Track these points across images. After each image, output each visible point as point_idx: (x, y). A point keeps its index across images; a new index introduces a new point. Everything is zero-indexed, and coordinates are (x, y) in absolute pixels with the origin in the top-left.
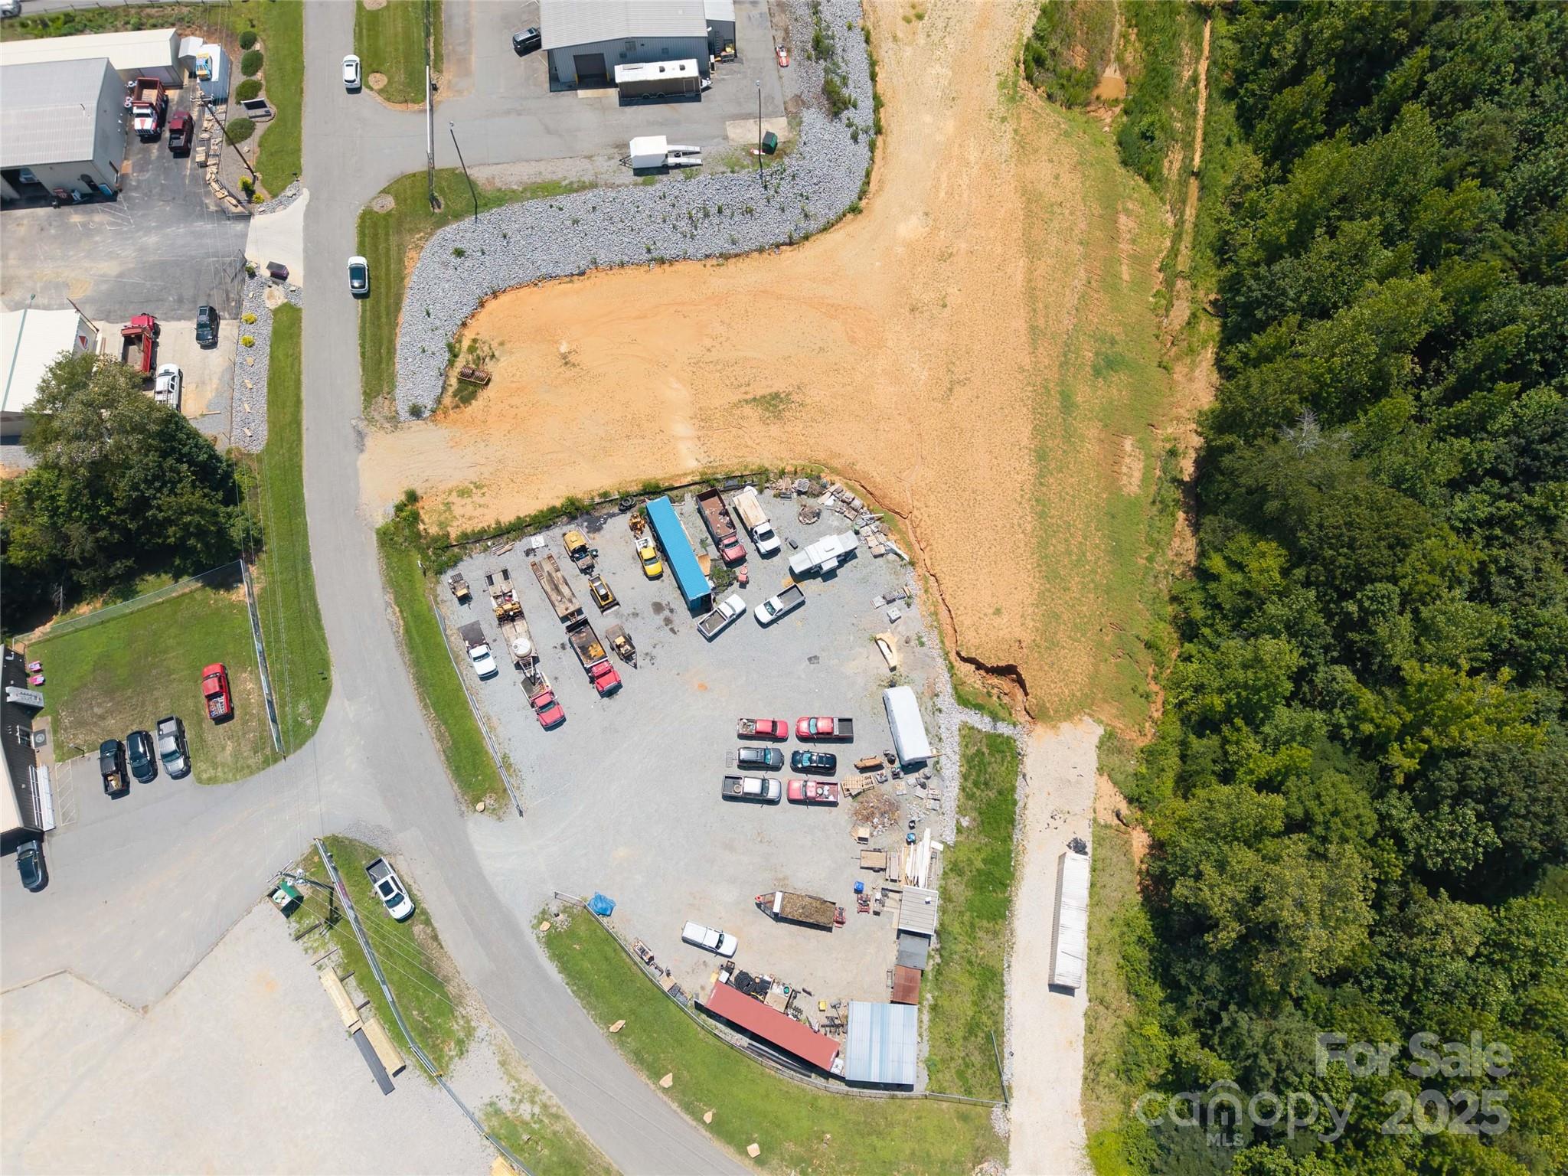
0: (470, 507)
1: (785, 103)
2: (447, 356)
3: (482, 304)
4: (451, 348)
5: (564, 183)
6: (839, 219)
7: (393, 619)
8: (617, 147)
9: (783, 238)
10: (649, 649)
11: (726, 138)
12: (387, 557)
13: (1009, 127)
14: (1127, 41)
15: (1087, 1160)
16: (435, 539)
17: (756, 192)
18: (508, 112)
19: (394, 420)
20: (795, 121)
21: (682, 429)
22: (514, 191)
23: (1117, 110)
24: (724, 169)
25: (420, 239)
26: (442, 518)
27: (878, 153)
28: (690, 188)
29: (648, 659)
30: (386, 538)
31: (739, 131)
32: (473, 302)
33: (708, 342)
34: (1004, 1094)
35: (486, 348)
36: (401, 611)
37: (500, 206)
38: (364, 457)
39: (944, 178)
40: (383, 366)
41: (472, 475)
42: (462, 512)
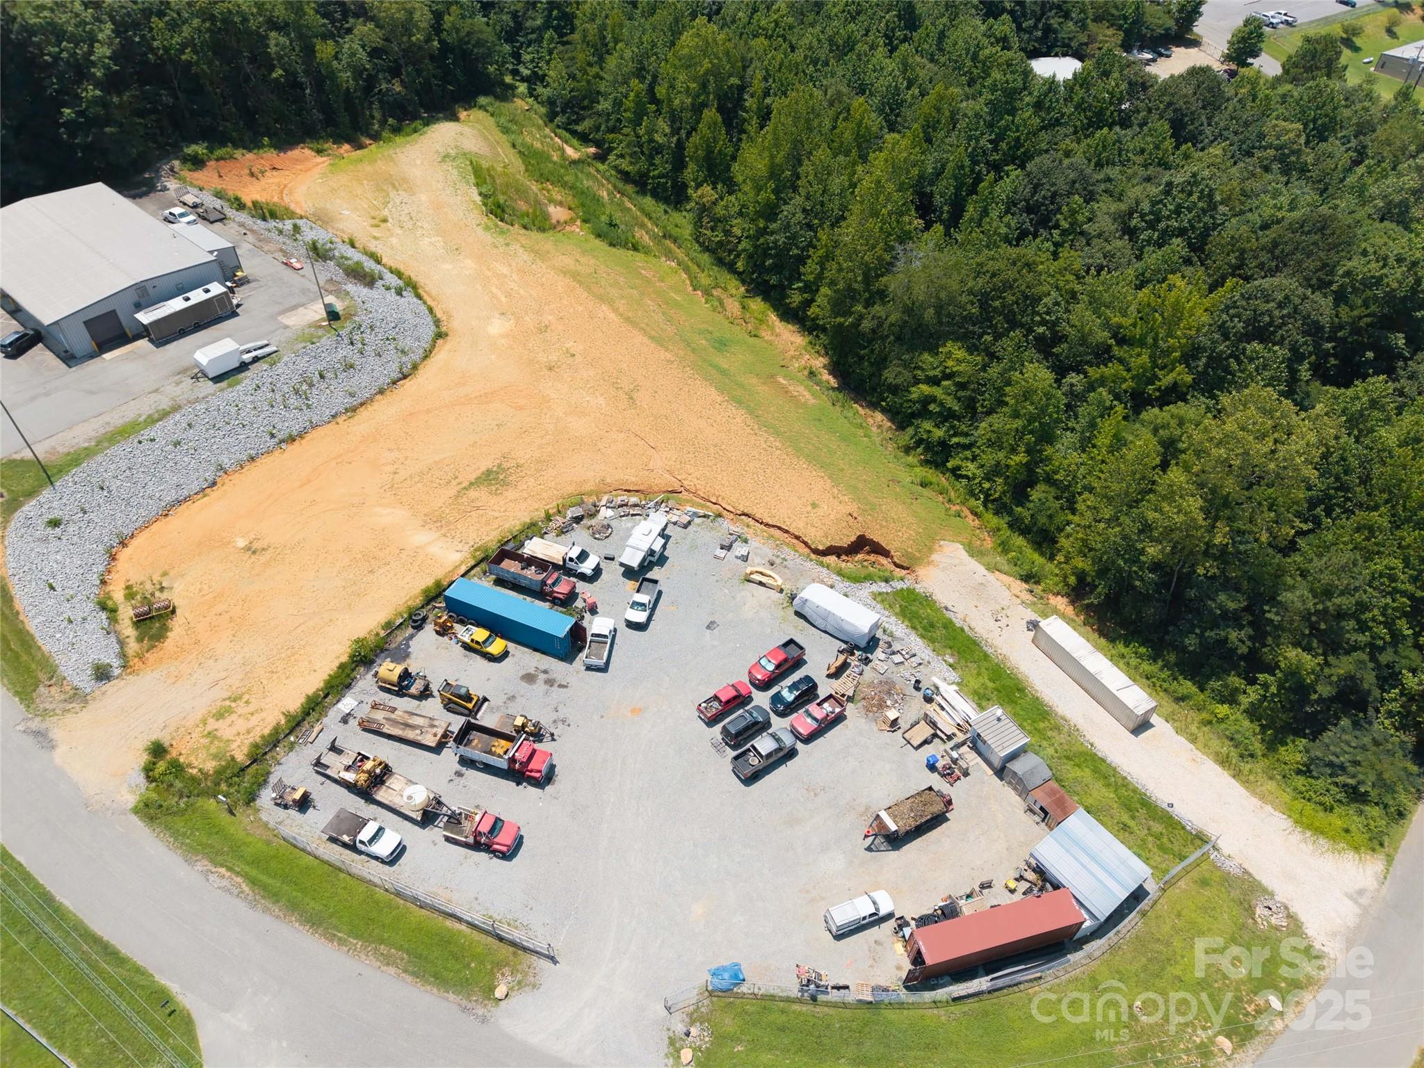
0: (240, 722)
1: (322, 288)
3: (113, 558)
4: (103, 607)
5: (141, 419)
6: (433, 346)
7: (225, 883)
9: (395, 375)
10: (555, 716)
11: (286, 327)
12: (168, 828)
14: (548, 191)
15: (1308, 834)
16: (221, 772)
17: (345, 351)
18: (33, 399)
19: (78, 697)
20: (342, 294)
21: (421, 538)
22: (86, 449)
24: (302, 345)
26: (214, 750)
27: (425, 297)
28: (280, 371)
29: (560, 725)
30: (149, 811)
31: (294, 318)
32: (101, 559)
33: (390, 469)
34: (1200, 838)
36: (230, 869)
37: (78, 465)
38: (61, 750)
39: (494, 290)
40: (24, 658)
41: (220, 693)
42: (234, 730)
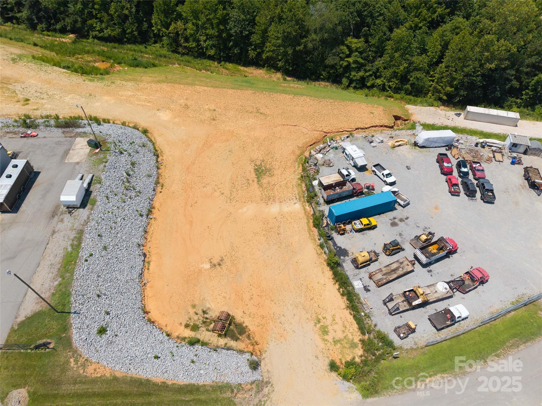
0: (335, 327)
1: (66, 137)
3: (152, 321)
4: (191, 344)
6: (149, 138)
9: (154, 158)
13: (118, 82)
17: (124, 158)
19: (261, 385)
20: (82, 134)
23: (117, 66)
24: (102, 166)
25: (76, 361)
26: (347, 346)
28: (107, 184)
30: (370, 390)
31: (75, 157)
32: (149, 326)
36: (430, 376)
37: (69, 295)
39: (138, 103)
41: (309, 325)
42: (340, 332)
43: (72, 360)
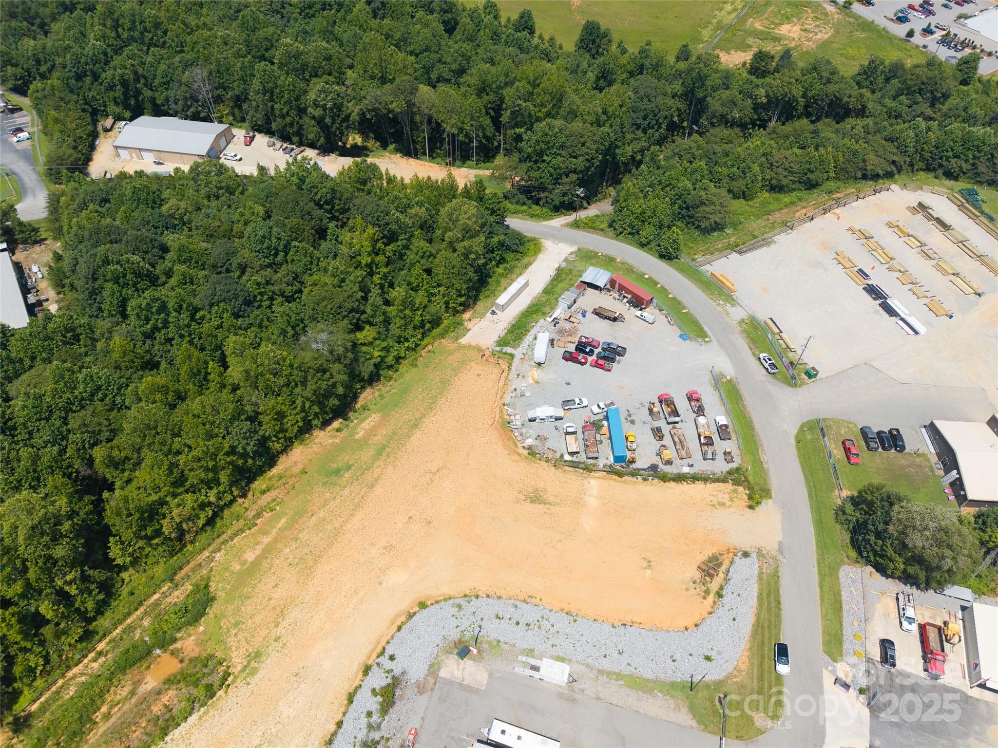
0: (720, 497)
1: (432, 690)
2: (724, 592)
4: (721, 597)
5: (622, 682)
6: (437, 602)
7: (764, 456)
8: (574, 700)
10: (642, 407)
11: (491, 675)
13: (280, 631)
16: (739, 485)
19: (760, 554)
20: (434, 669)
21: (592, 502)
22: (661, 692)
23: (178, 645)
25: (736, 676)
26: (735, 494)
27: (380, 648)
29: (644, 404)
30: (766, 493)
34: (559, 269)
35: (698, 590)
36: (760, 458)
37: (673, 683)
38: (780, 537)
41: (717, 512)
42: (724, 496)
43: (735, 680)
